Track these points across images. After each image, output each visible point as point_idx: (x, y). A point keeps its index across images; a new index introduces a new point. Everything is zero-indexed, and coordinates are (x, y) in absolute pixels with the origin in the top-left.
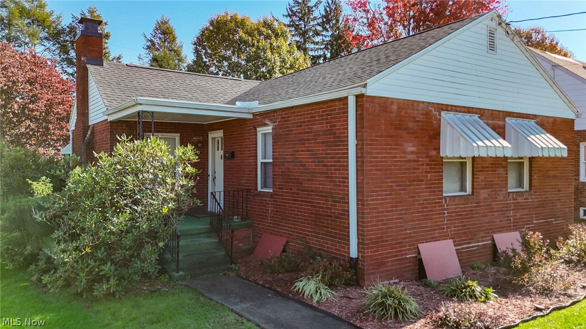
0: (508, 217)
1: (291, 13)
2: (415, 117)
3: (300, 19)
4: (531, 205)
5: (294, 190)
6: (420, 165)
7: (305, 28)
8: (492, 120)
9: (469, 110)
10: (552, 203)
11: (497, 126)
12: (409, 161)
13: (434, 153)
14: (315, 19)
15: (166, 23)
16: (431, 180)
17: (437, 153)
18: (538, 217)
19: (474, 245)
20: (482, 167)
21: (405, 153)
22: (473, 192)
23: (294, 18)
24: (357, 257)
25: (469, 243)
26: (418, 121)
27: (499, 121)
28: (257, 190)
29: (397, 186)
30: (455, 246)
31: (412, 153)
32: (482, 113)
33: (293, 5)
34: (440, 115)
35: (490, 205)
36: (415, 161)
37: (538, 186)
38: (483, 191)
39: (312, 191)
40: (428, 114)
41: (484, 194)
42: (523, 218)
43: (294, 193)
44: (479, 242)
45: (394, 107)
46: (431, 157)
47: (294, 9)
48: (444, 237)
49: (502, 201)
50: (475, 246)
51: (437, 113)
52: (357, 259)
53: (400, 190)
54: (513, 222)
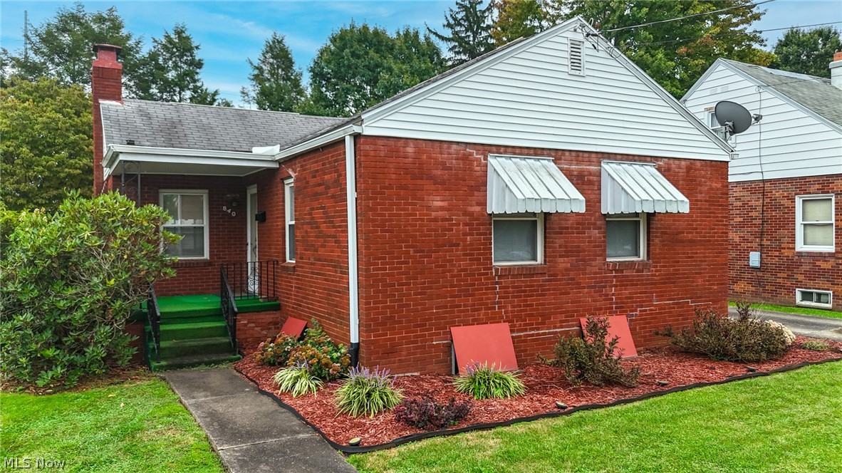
0: (607, 295)
1: (452, 22)
2: (443, 164)
3: (467, 31)
4: (648, 280)
5: (312, 260)
6: (454, 225)
7: (474, 40)
8: (577, 164)
9: (537, 152)
10: (688, 278)
11: (586, 173)
12: (436, 220)
13: (477, 209)
14: (489, 27)
15: (280, 42)
16: (471, 244)
17: (482, 209)
18: (662, 296)
19: (547, 331)
20: (561, 228)
21: (429, 208)
22: (545, 261)
23: (458, 28)
24: (357, 342)
25: (538, 329)
26: (450, 169)
27: (589, 165)
28: (285, 261)
29: (415, 252)
30: (512, 331)
31: (442, 209)
32: (557, 155)
33: (457, 10)
34: (486, 159)
35: (573, 279)
36: (444, 220)
37: (660, 254)
38: (561, 260)
39: (325, 260)
40: (466, 158)
41: (563, 263)
42: (633, 298)
43: (312, 264)
44: (555, 327)
45: (410, 150)
46: (471, 214)
47: (459, 16)
48: (494, 319)
49: (595, 273)
50: (549, 333)
51: (482, 157)
52: (358, 344)
53: (421, 257)
54: (617, 303)
